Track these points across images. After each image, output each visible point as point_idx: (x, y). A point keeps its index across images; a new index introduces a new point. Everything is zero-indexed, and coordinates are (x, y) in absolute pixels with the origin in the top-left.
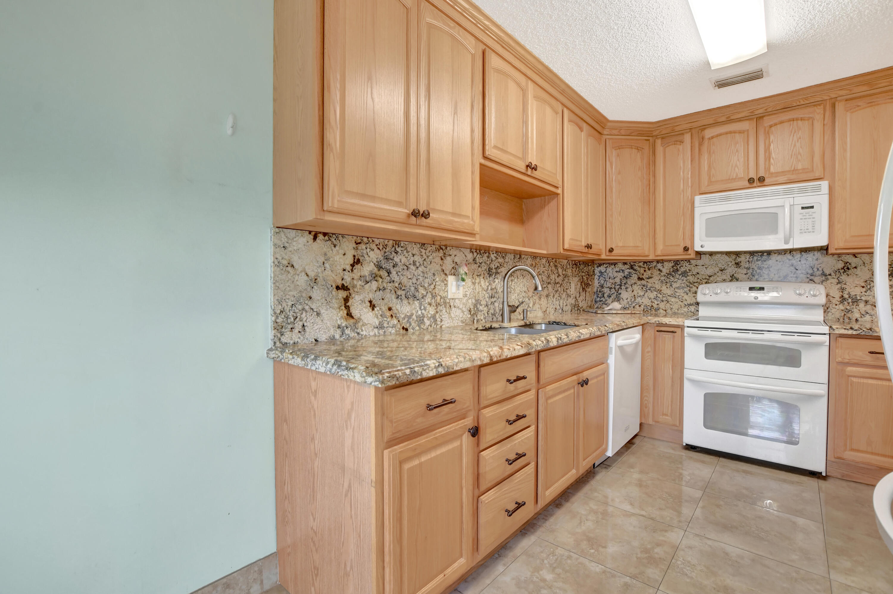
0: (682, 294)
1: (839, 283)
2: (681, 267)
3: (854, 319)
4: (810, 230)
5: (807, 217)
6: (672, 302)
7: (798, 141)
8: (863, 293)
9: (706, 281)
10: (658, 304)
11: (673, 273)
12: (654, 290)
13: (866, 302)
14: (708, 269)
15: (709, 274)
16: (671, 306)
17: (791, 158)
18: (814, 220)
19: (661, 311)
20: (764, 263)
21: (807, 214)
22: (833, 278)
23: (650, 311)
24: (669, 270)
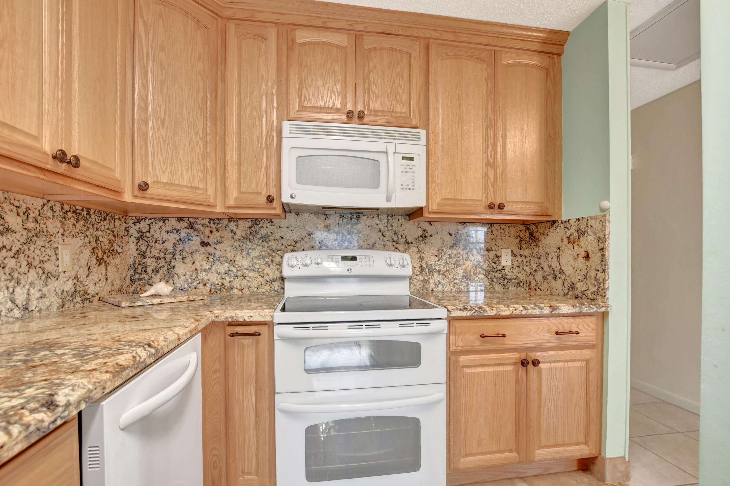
0: (263, 266)
1: (419, 252)
2: (261, 229)
3: (430, 290)
4: (410, 187)
5: (408, 170)
6: (250, 278)
7: (397, 77)
8: (437, 262)
9: (291, 247)
10: (230, 282)
11: (251, 237)
12: (225, 261)
13: (439, 271)
14: (294, 232)
15: (295, 239)
16: (249, 284)
17: (390, 96)
18: (413, 174)
19: (236, 291)
20: (354, 227)
21: (408, 167)
22: (414, 247)
23: (219, 292)
24: (245, 232)
